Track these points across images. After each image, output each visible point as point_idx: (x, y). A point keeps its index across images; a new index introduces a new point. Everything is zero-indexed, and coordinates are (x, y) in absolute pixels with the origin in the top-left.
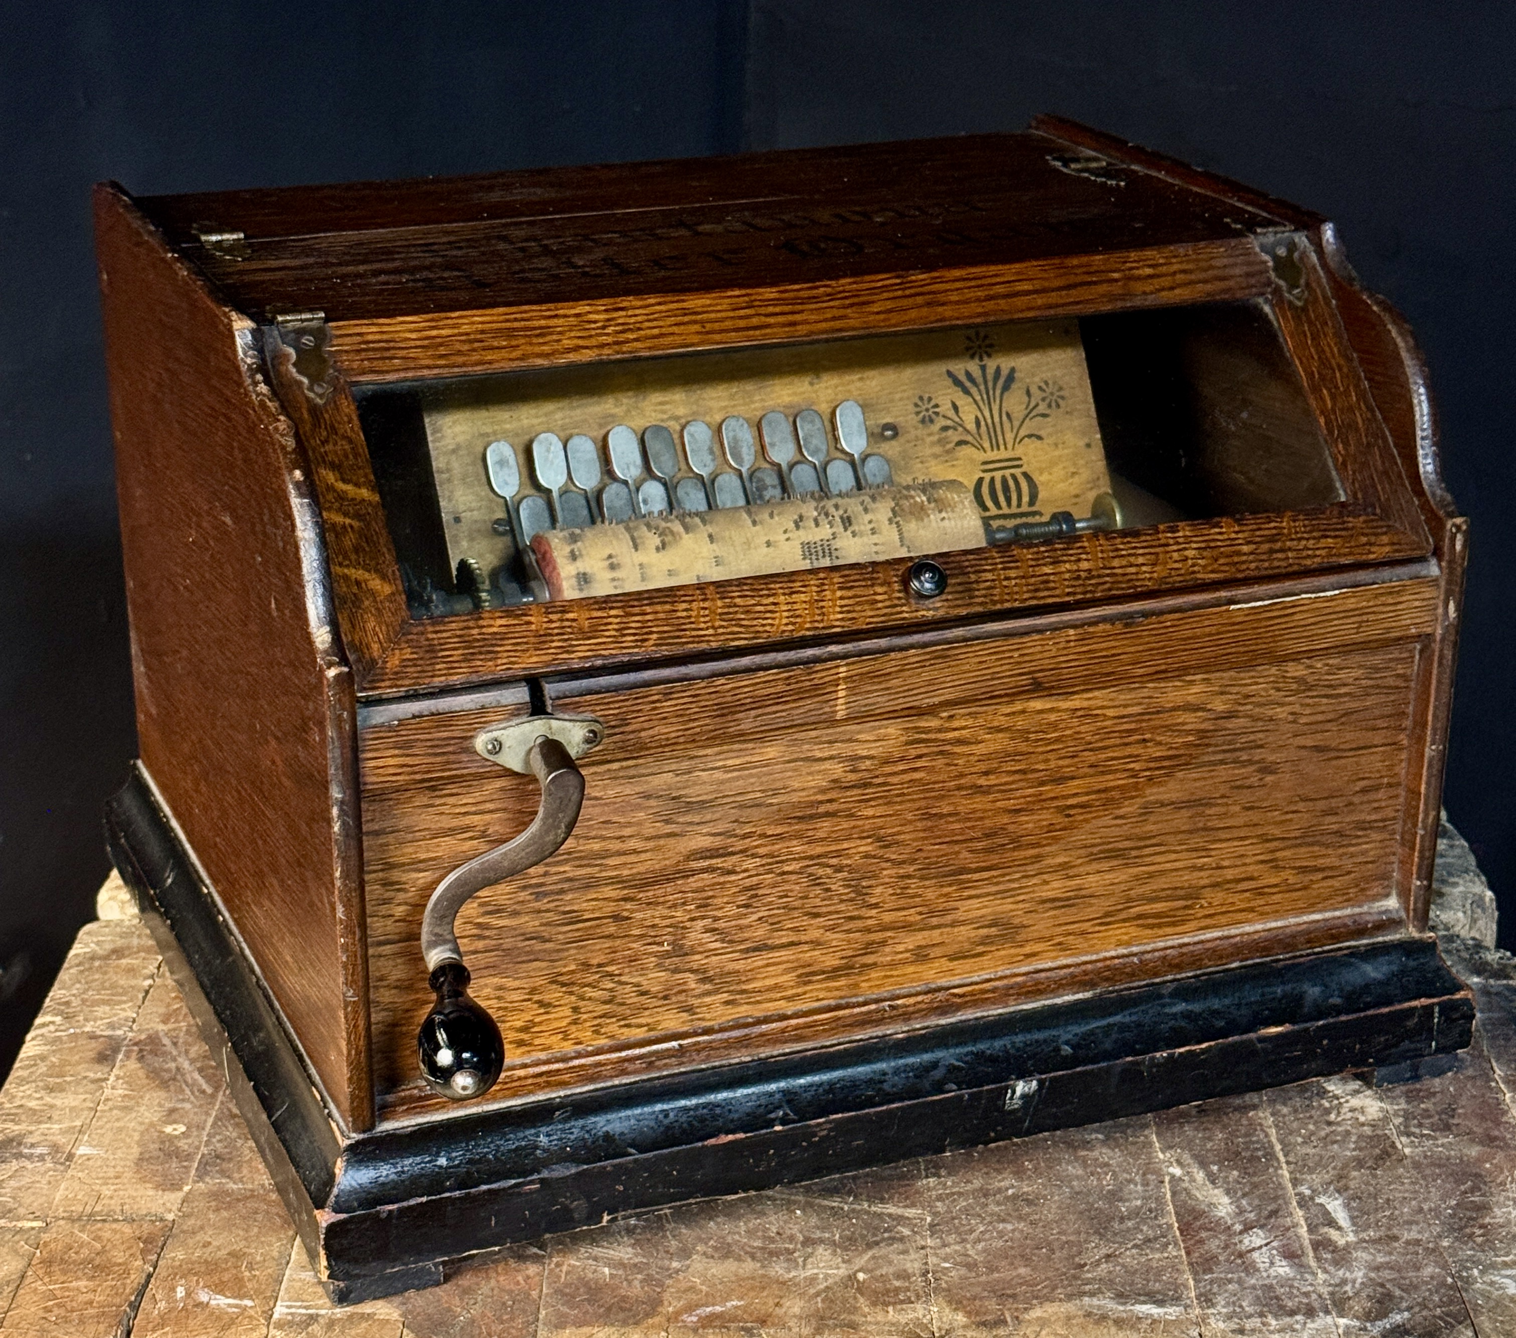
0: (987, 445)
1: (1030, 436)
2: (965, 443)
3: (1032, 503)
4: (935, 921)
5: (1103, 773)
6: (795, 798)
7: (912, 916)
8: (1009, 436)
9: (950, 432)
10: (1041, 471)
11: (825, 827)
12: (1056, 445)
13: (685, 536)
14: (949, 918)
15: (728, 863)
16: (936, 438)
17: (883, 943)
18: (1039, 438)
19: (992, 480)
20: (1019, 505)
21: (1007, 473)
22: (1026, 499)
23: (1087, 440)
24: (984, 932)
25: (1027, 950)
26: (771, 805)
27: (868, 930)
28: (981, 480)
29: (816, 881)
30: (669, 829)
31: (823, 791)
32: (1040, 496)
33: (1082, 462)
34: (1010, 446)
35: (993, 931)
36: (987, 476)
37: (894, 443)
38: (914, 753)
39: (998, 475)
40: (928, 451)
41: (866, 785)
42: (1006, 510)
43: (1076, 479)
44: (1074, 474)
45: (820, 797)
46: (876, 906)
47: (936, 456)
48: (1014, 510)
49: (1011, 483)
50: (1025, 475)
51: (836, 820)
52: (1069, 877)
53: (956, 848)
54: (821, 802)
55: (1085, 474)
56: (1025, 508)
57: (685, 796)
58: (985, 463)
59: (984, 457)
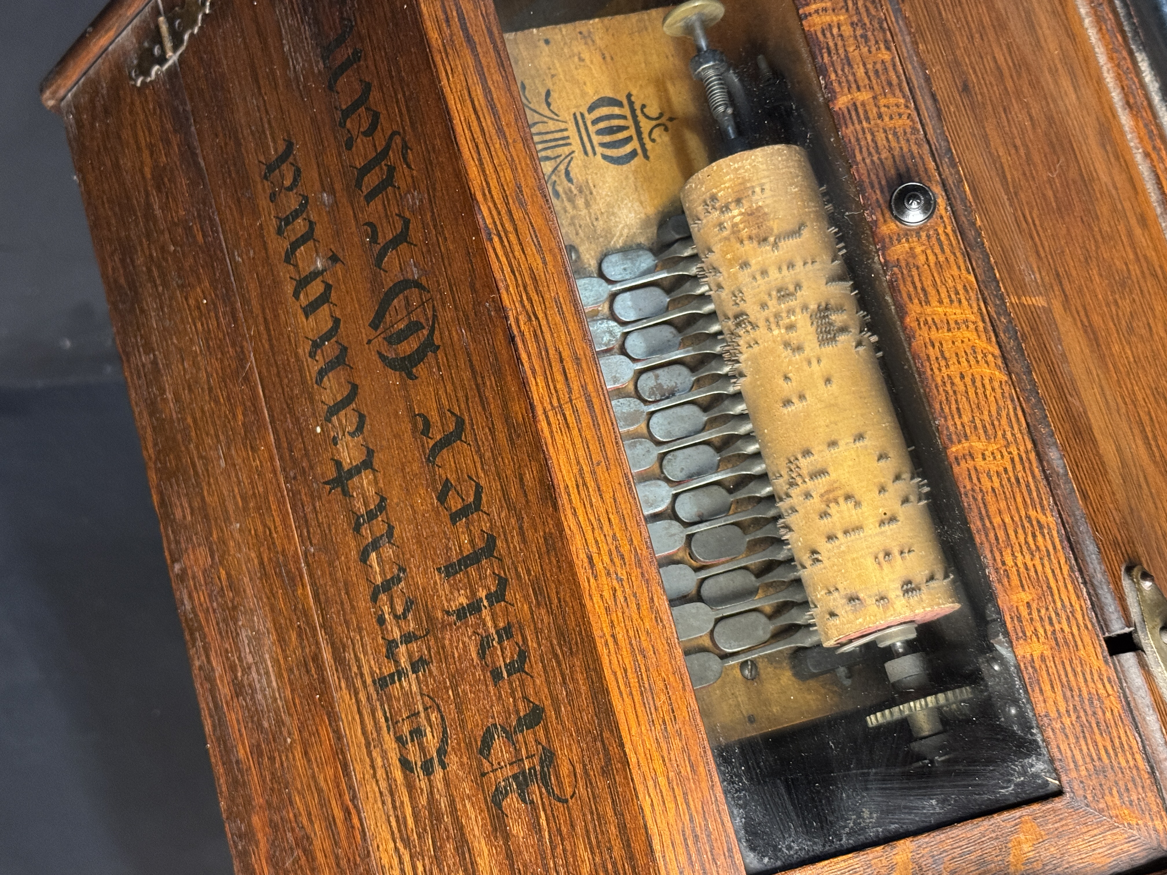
0: (566, 150)
1: (549, 104)
2: (567, 173)
3: (620, 104)
4: (1119, 207)
5: (984, 27)
6: (1087, 351)
7: (1121, 228)
8: (552, 126)
9: (560, 189)
10: (584, 94)
11: (1096, 319)
12: (553, 76)
13: (833, 476)
14: (1114, 192)
15: (1145, 419)
16: (567, 204)
17: (1145, 257)
18: (548, 94)
19: (603, 145)
20: (624, 117)
21: (592, 129)
22: (617, 111)
23: (542, 43)
24: (1113, 160)
25: (1109, 114)
26: (1098, 375)
27: (1143, 272)
28: (605, 157)
29: (1131, 330)
30: (1144, 486)
31: (1074, 319)
32: (611, 95)
33: (566, 50)
34: (563, 126)
35: (1108, 148)
36: (599, 150)
37: (582, 249)
38: (1024, 225)
39: (596, 139)
40: (584, 212)
41: (1058, 275)
42: (632, 132)
43: (586, 55)
44: (581, 60)
45: (1079, 324)
46: (1126, 264)
47: (587, 205)
48: (630, 122)
49: (602, 125)
50: (591, 109)
51: (1088, 307)
52: (1057, 71)
53: (1070, 182)
54: (1081, 321)
55: (579, 47)
56: (626, 111)
57: (1118, 468)
58: (586, 153)
59: (579, 154)
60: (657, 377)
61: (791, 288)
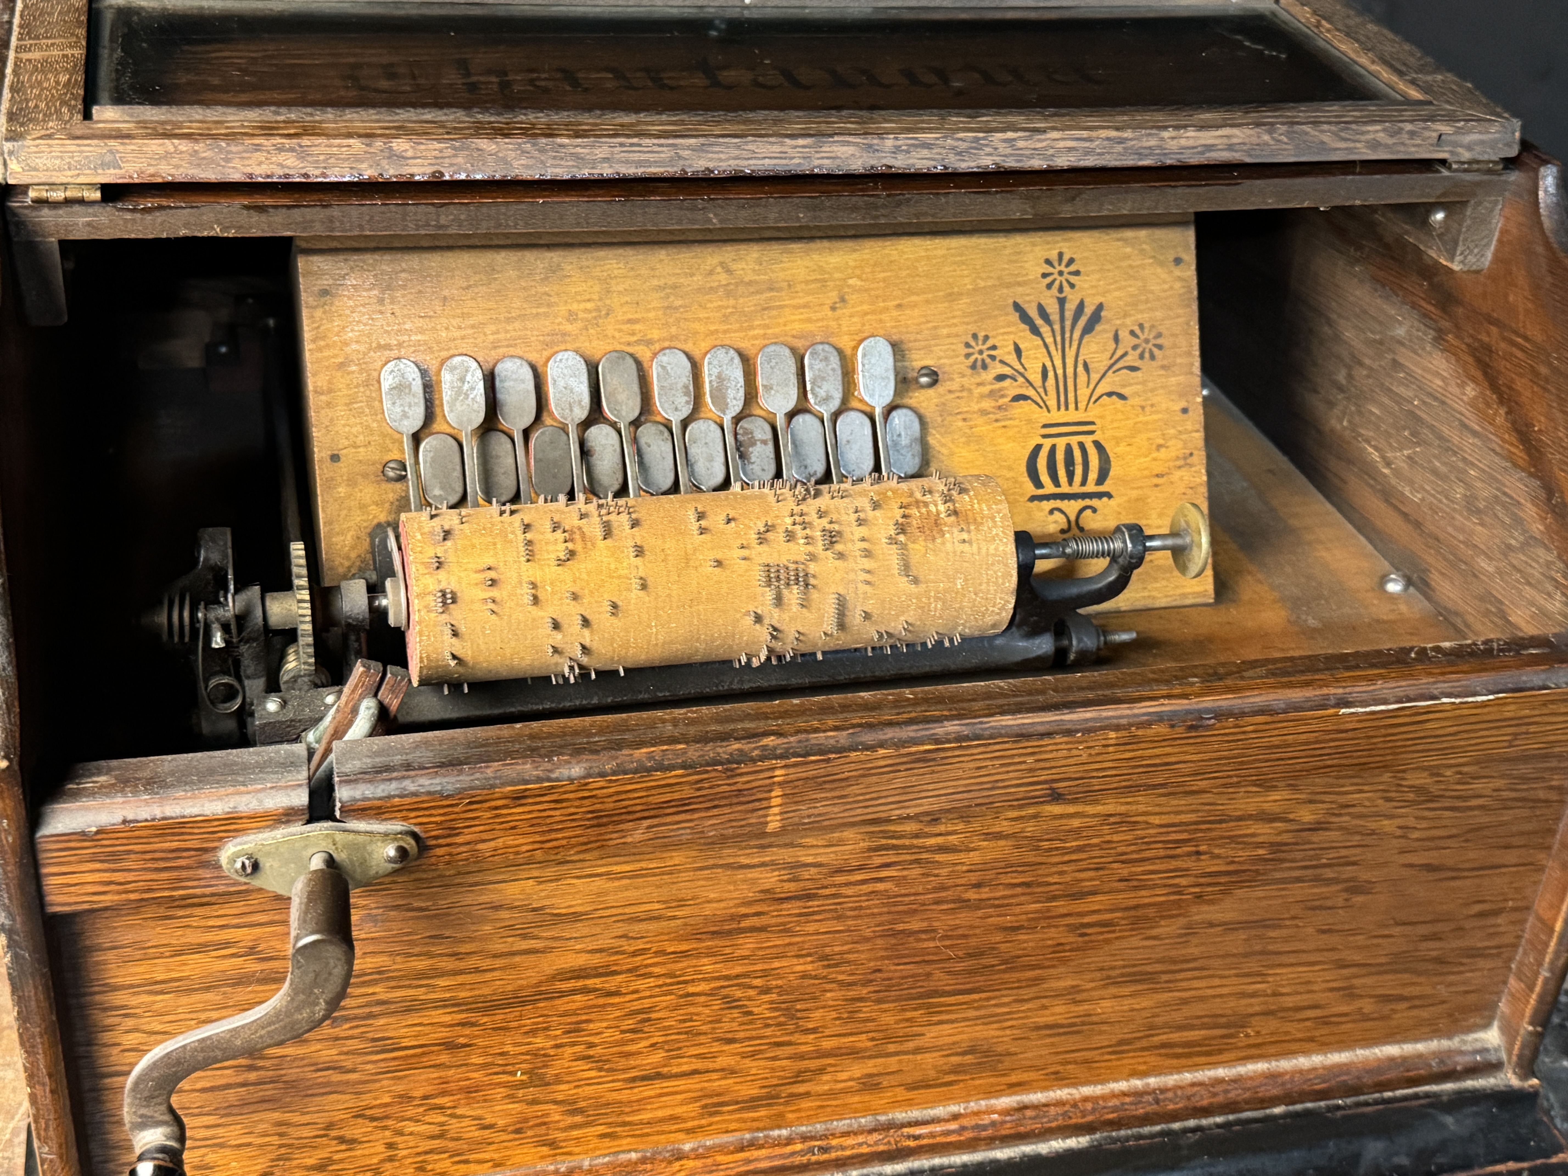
0: (1052, 402)
1: (1110, 394)
2: (1025, 398)
3: (1101, 480)
4: (892, 1048)
5: (1136, 888)
6: (708, 910)
7: (862, 1041)
8: (1084, 393)
9: (1007, 383)
10: (1118, 441)
11: (748, 944)
12: (1143, 408)
13: (601, 544)
14: (911, 1045)
15: (611, 983)
16: (986, 389)
17: (822, 1070)
18: (1122, 397)
19: (1053, 450)
20: (1084, 483)
21: (1074, 440)
22: (1093, 475)
23: (1183, 404)
24: (955, 1060)
25: (1014, 1078)
26: (674, 918)
27: (802, 1057)
28: (1038, 448)
29: (731, 1003)
30: (525, 945)
31: (750, 903)
32: (1111, 473)
33: (1172, 431)
34: (1082, 406)
35: (969, 1059)
36: (1047, 443)
37: (931, 392)
38: (878, 861)
39: (1061, 443)
40: (975, 407)
41: (809, 897)
42: (1065, 488)
43: (1163, 454)
44: (1159, 447)
45: (744, 910)
46: (814, 1031)
47: (984, 412)
48: (1076, 488)
49: (1077, 454)
50: (1098, 445)
51: (763, 935)
52: (1075, 1002)
53: (928, 968)
54: (746, 916)
55: (1176, 448)
56: (1091, 487)
57: (552, 906)
58: (1045, 426)
59: (1046, 417)
60: (764, 442)
61: (839, 547)
